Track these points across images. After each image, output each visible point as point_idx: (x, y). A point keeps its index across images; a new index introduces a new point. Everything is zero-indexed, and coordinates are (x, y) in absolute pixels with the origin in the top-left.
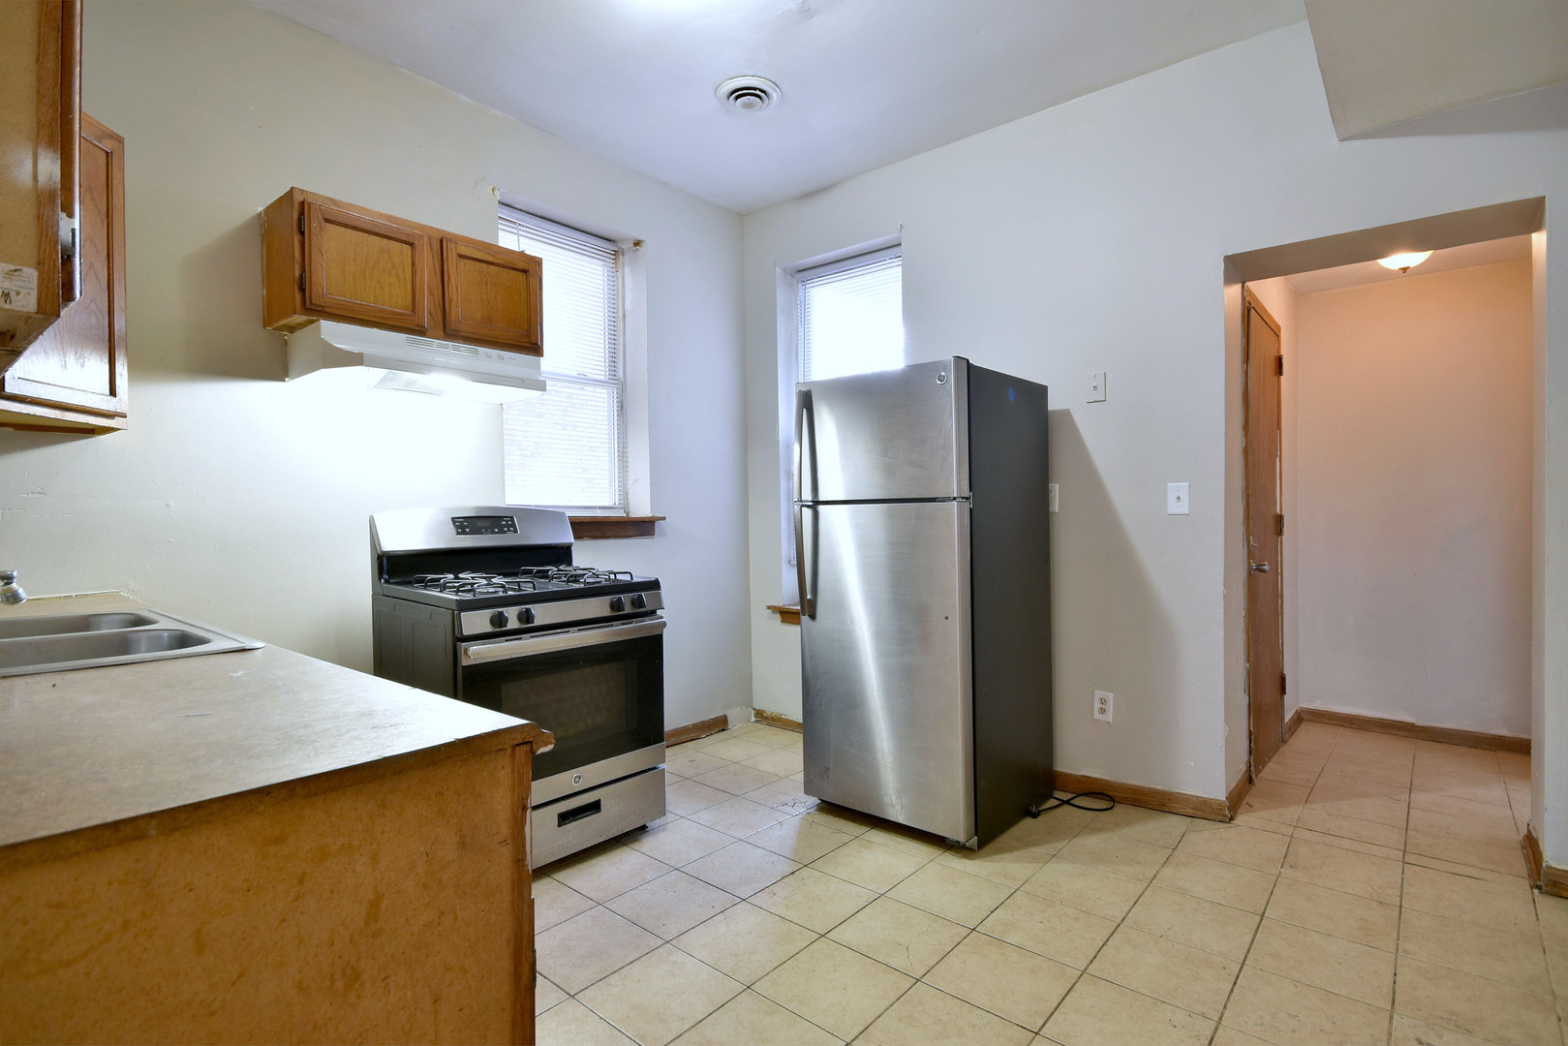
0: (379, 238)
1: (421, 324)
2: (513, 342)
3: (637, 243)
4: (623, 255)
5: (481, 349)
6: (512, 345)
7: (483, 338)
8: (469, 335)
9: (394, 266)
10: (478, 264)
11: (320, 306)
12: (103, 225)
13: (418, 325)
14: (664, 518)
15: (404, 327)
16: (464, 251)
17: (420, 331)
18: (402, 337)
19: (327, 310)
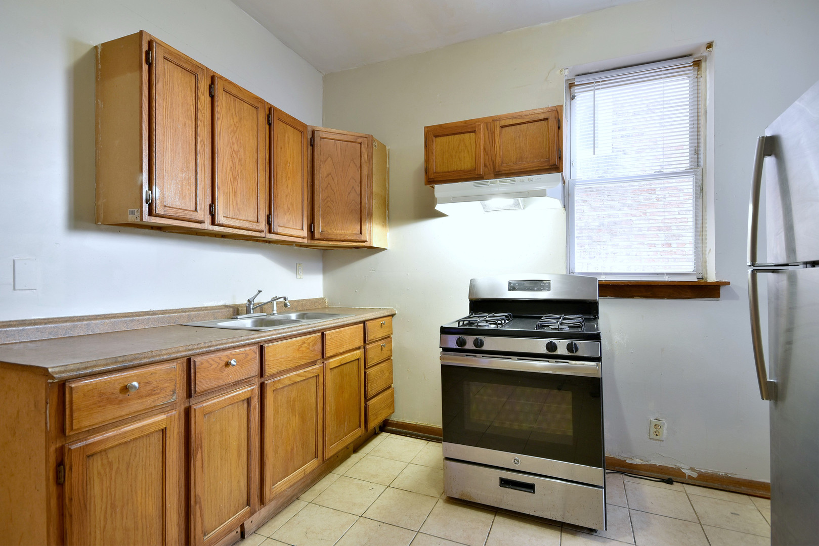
0: (459, 135)
1: (479, 173)
2: (537, 168)
3: (709, 46)
4: (706, 61)
5: (517, 178)
6: (538, 170)
7: (516, 171)
8: (507, 172)
9: (466, 147)
10: (513, 127)
11: (432, 179)
12: (358, 171)
13: (478, 175)
14: (728, 283)
15: (471, 178)
16: (503, 123)
17: (480, 177)
18: (471, 183)
19: (436, 179)
